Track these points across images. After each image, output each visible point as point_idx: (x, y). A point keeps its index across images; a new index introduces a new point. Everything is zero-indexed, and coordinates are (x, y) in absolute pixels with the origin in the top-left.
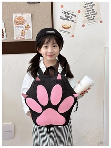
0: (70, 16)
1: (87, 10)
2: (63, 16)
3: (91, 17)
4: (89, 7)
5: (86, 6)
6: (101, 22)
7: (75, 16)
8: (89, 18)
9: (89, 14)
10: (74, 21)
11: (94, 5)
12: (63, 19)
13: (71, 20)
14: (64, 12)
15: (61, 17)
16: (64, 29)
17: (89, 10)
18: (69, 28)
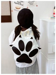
0: (20, 2)
3: (32, 3)
6: (37, 6)
7: (23, 2)
10: (22, 5)
13: (20, 4)
15: (15, 2)
18: (19, 8)
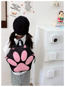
0: (17, 7)
1: (26, 5)
2: (13, 6)
3: (29, 9)
4: (27, 3)
5: (26, 2)
6: (34, 12)
7: (20, 7)
8: (27, 9)
9: (28, 7)
10: (19, 11)
11: (30, 2)
12: (12, 8)
13: (17, 10)
14: (13, 4)
15: (11, 7)
16: (13, 15)
17: (28, 5)
18: (16, 14)
